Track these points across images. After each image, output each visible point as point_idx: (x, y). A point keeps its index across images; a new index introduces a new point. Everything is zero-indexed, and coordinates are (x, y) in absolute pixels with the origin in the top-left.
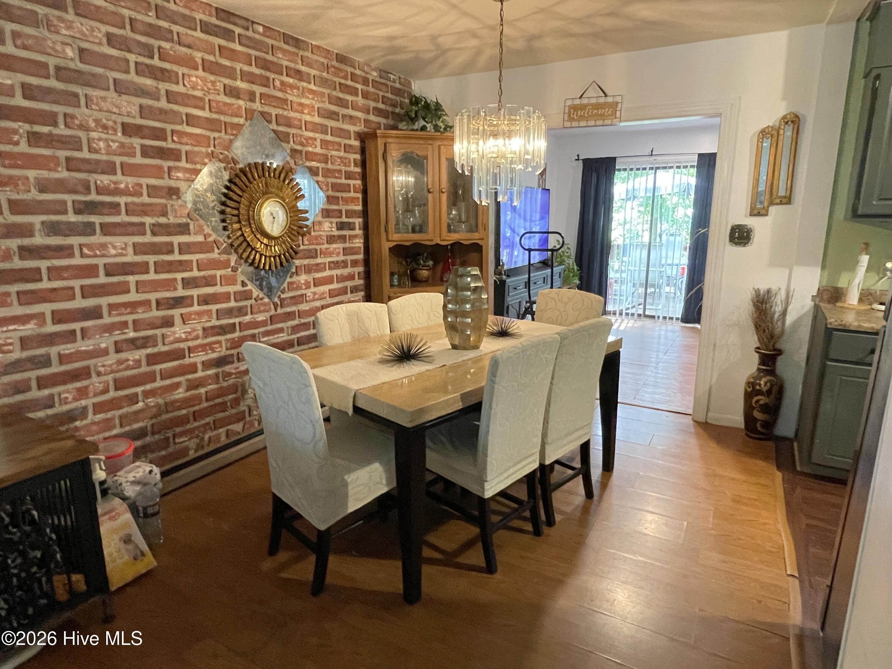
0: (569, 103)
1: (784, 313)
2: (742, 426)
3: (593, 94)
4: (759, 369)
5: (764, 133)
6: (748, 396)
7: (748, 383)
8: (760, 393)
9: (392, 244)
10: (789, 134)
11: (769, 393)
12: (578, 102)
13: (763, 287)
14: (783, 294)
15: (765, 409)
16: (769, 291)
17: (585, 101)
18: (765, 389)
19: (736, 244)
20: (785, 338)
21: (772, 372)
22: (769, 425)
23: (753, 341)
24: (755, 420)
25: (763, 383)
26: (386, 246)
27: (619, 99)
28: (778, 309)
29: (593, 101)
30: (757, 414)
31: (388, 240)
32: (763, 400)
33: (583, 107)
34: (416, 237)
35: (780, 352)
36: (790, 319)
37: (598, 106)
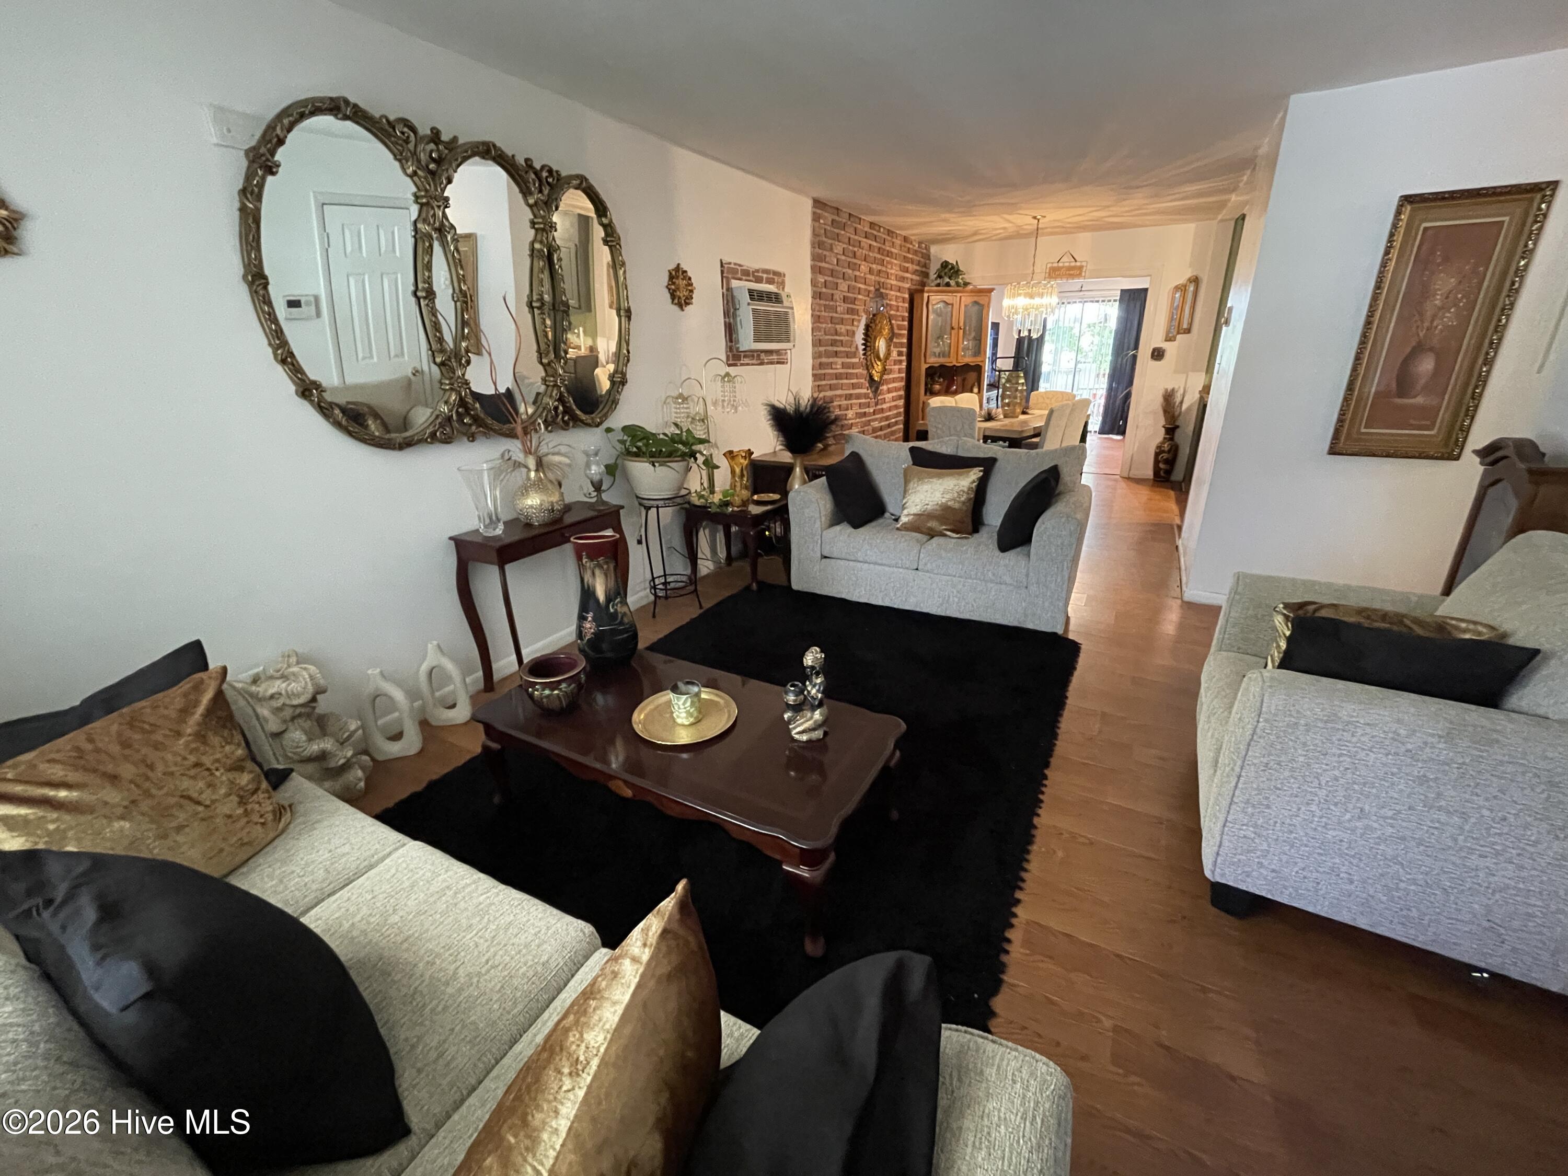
0: (1049, 265)
1: (1181, 402)
2: (1152, 477)
3: (1067, 261)
4: (1165, 438)
5: (1177, 288)
6: (1157, 455)
7: (1158, 447)
8: (1163, 452)
9: (928, 366)
10: (1192, 289)
11: (1169, 451)
12: (1055, 265)
13: (1170, 388)
14: (1181, 391)
15: (1166, 461)
16: (1173, 390)
17: (1061, 265)
18: (1166, 449)
19: (1155, 360)
20: (1181, 418)
21: (1172, 439)
22: (1169, 472)
23: (1162, 421)
24: (1161, 469)
25: (1166, 447)
26: (924, 367)
27: (1084, 264)
28: (1178, 400)
29: (1067, 264)
30: (1162, 466)
31: (925, 362)
32: (1165, 456)
33: (1059, 269)
34: (942, 360)
35: (1177, 427)
36: (1184, 407)
37: (1071, 268)
